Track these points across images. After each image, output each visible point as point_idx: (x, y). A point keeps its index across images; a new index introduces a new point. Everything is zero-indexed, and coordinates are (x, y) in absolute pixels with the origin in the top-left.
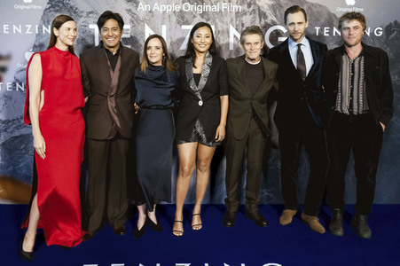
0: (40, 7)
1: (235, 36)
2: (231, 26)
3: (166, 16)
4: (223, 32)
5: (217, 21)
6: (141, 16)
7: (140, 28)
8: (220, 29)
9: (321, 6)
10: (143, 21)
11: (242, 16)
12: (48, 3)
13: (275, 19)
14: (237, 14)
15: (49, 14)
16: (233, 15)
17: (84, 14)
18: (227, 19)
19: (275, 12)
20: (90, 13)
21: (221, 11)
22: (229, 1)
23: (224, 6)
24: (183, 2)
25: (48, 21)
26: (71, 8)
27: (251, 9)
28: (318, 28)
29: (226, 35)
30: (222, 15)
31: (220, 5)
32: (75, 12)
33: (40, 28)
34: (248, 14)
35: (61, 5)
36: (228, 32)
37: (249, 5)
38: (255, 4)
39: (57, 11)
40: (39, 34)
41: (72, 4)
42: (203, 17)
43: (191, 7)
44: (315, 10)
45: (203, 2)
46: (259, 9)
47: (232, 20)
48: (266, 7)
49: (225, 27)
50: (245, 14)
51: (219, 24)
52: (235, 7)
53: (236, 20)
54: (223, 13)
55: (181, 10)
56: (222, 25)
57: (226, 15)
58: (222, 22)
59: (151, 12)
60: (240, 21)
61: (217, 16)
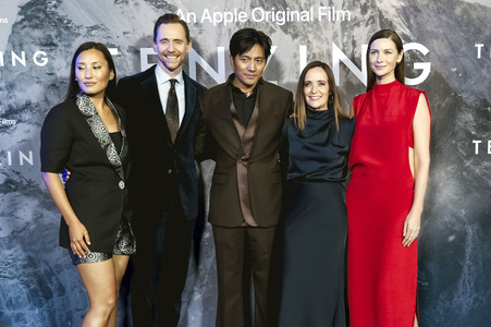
0: (5, 21)
1: (341, 63)
2: (334, 45)
3: (224, 31)
4: (321, 56)
5: (311, 37)
8: (316, 51)
9: (484, 8)
11: (352, 28)
12: (20, 14)
13: (407, 32)
14: (344, 24)
15: (22, 32)
16: (338, 27)
17: (83, 31)
18: (328, 34)
19: (407, 19)
20: (93, 28)
21: (316, 20)
22: (331, 4)
23: (322, 11)
24: (252, 7)
25: (21, 45)
26: (60, 20)
27: (367, 16)
28: (479, 46)
30: (318, 28)
31: (315, 9)
32: (67, 28)
33: (7, 57)
34: (363, 25)
35: (42, 16)
36: (329, 56)
37: (364, 9)
38: (374, 6)
39: (36, 27)
40: (6, 67)
41: (61, 13)
42: (286, 32)
43: (265, 15)
44: (474, 15)
45: (285, 6)
46: (381, 16)
47: (335, 36)
48: (392, 12)
49: (324, 47)
50: (358, 24)
51: (315, 43)
52: (340, 13)
53: (344, 36)
54: (321, 24)
55: (249, 21)
56: (319, 43)
57: (325, 27)
58: (319, 38)
59: (197, 24)
60: (349, 37)
61: (310, 29)
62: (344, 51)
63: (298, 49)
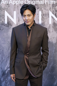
1: (52, 17)
2: (50, 11)
3: (16, 6)
4: (46, 14)
5: (43, 9)
6: (3, 7)
7: (2, 13)
8: (44, 13)
10: (4, 9)
11: (56, 6)
14: (53, 5)
16: (51, 6)
18: (48, 8)
21: (44, 4)
29: (47, 16)
30: (45, 6)
36: (48, 14)
47: (50, 9)
49: (47, 12)
51: (44, 11)
53: (53, 9)
54: (46, 5)
55: (24, 4)
56: (45, 11)
57: (47, 6)
58: (45, 9)
59: (8, 4)
60: (54, 9)
61: (43, 6)
62: (53, 13)
63: (39, 12)
